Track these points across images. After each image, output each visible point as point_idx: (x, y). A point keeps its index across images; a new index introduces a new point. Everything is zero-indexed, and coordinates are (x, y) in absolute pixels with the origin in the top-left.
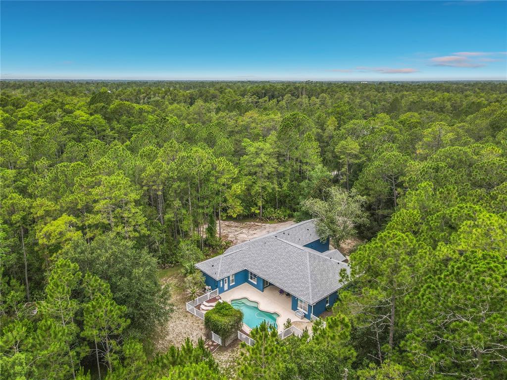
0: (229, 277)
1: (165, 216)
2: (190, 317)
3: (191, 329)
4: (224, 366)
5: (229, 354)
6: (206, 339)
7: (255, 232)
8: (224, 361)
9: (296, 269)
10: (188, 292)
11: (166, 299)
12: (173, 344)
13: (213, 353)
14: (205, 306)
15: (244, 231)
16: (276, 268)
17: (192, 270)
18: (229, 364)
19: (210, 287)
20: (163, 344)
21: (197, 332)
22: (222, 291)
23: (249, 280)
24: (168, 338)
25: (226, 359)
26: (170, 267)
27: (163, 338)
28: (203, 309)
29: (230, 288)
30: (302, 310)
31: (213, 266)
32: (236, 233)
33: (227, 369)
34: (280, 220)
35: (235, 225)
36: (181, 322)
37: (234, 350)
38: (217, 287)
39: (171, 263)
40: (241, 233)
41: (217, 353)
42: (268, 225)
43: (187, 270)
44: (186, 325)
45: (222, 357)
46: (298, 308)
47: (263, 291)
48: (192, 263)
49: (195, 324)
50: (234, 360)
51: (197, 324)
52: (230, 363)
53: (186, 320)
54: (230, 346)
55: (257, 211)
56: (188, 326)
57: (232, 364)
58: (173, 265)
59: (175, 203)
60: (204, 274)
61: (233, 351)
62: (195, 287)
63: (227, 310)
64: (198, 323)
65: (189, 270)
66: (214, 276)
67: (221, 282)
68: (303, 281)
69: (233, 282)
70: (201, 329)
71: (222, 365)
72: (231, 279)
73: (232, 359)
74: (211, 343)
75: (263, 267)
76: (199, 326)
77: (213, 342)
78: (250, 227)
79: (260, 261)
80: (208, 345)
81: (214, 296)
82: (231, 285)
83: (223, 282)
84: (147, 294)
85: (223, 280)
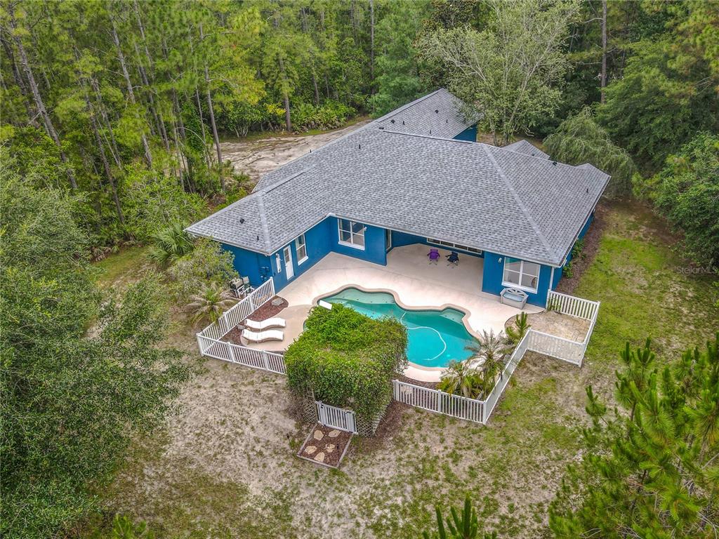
0: (293, 244)
1: (57, 110)
2: (220, 371)
3: (235, 404)
4: (399, 500)
5: (393, 457)
6: (299, 426)
7: (287, 153)
8: (387, 483)
9: (472, 188)
10: (195, 304)
11: (148, 338)
12: (194, 467)
13: (343, 465)
14: (253, 330)
15: (263, 154)
16: (415, 198)
17: (185, 245)
18: (409, 488)
19: (246, 279)
20: (161, 477)
21: (261, 410)
22: (282, 282)
23: (340, 242)
24: (170, 452)
25: (392, 473)
26: (108, 254)
27: (154, 458)
28: (250, 342)
29: (299, 271)
30: (519, 287)
31: (242, 221)
32: (247, 161)
33: (414, 507)
34: (330, 126)
35: (237, 147)
36: (195, 392)
37: (401, 439)
38: (267, 273)
39: (110, 243)
40: (258, 159)
41: (354, 462)
42: (309, 138)
43: (165, 246)
44: (214, 399)
45: (376, 470)
46: (504, 284)
47: (385, 264)
48: (177, 227)
49: (243, 388)
50: (417, 469)
51: (250, 388)
52: (412, 483)
53: (211, 382)
54: (383, 429)
55: (280, 112)
56: (222, 398)
57: (418, 486)
58: (116, 248)
59: (79, 65)
60: (226, 247)
61: (400, 443)
62: (214, 284)
63: (354, 326)
64: (252, 383)
65: (175, 246)
66: (255, 247)
67: (278, 260)
68: (506, 212)
69: (302, 256)
70: (271, 400)
71: (388, 498)
72: (298, 247)
73: (411, 469)
74: (319, 435)
75: (378, 201)
76: (258, 391)
77: (326, 430)
78: (273, 147)
79: (364, 189)
80: (313, 442)
81: (265, 300)
82: (300, 263)
83: (282, 258)
84: (59, 333)
85: (280, 252)
